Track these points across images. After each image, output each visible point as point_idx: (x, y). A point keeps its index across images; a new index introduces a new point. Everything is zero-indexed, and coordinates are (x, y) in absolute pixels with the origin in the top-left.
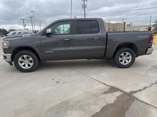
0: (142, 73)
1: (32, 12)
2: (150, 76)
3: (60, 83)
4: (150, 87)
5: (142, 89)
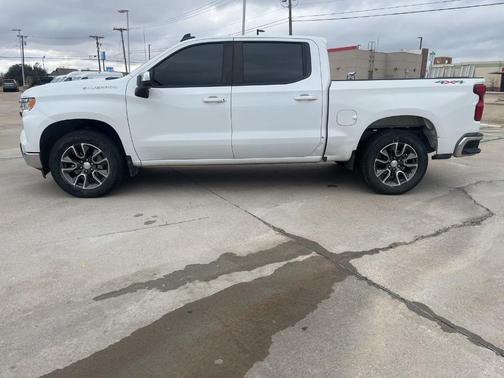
0: (408, 208)
1: (123, 11)
2: (426, 216)
3: (154, 224)
4: (410, 243)
5: (383, 249)
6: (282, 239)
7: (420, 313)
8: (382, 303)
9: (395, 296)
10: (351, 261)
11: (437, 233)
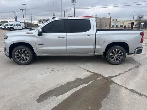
1: (24, 5)
2: (125, 65)
3: (54, 71)
4: (124, 73)
5: (118, 75)
6: (91, 74)
7: (133, 92)
8: (123, 90)
9: (126, 88)
10: (111, 79)
11: (129, 70)
